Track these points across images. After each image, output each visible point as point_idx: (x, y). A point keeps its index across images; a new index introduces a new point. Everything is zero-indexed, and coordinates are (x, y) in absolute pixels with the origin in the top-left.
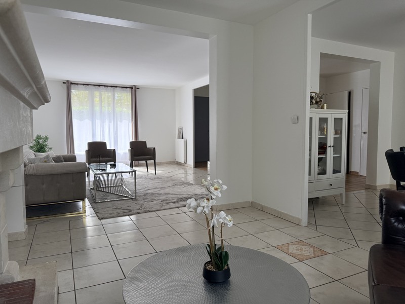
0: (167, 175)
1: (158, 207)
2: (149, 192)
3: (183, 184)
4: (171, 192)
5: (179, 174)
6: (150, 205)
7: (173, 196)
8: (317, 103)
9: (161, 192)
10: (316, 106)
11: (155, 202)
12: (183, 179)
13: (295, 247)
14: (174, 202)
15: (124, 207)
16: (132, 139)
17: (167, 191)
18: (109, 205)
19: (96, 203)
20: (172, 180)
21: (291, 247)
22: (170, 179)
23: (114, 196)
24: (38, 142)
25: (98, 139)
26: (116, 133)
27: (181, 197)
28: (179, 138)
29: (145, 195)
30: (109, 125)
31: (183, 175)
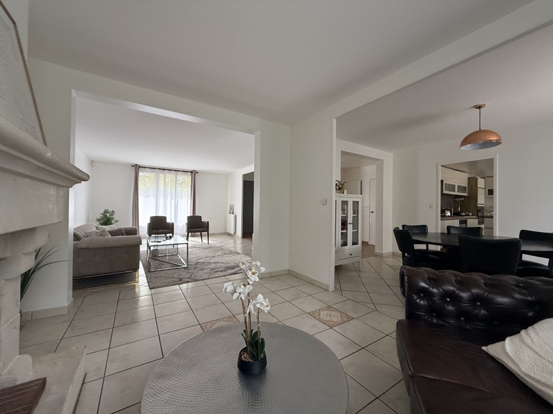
0: (218, 245)
1: (206, 276)
2: (201, 261)
3: (231, 253)
4: (220, 261)
5: (229, 244)
6: (200, 274)
7: (222, 265)
8: (340, 189)
9: (210, 261)
10: (339, 191)
11: (204, 271)
12: (232, 249)
13: (325, 312)
14: (222, 271)
15: (176, 276)
16: (190, 214)
17: (216, 259)
18: (163, 274)
19: (150, 272)
20: (222, 250)
21: (322, 312)
22: (221, 248)
23: (169, 265)
24: (106, 216)
25: (161, 214)
26: (176, 209)
27: (228, 265)
28: (230, 213)
29: (197, 264)
30: (171, 202)
31: (232, 245)
